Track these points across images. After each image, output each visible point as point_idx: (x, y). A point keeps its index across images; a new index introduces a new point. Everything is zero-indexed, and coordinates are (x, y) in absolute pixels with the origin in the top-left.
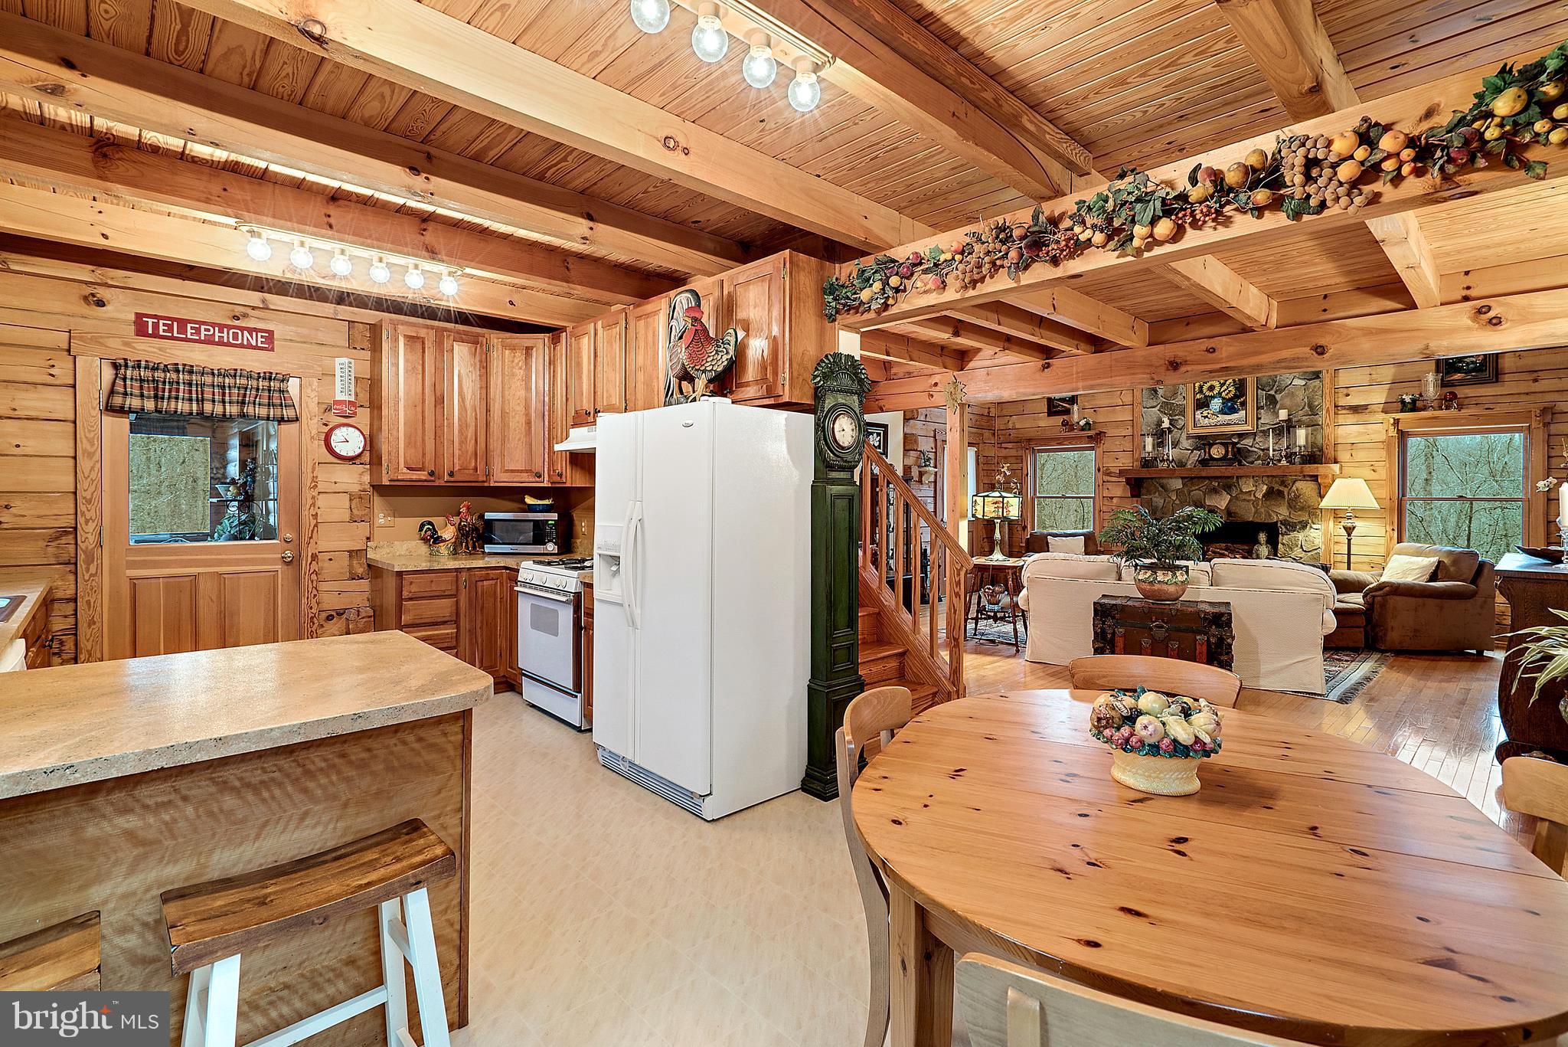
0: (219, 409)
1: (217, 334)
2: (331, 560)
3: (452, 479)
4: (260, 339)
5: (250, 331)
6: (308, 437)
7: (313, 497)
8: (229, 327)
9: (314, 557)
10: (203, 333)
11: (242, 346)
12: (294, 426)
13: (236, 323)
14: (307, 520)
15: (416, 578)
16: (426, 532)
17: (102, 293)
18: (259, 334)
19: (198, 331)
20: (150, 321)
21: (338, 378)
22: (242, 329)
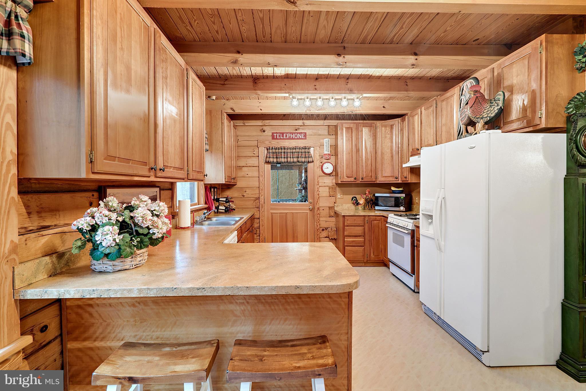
0: (292, 160)
1: (291, 136)
2: (323, 210)
3: (362, 181)
4: (302, 136)
5: (300, 133)
6: (316, 167)
7: (318, 188)
8: (295, 133)
9: (318, 209)
10: (288, 136)
11: (298, 139)
12: (312, 164)
13: (297, 131)
14: (316, 196)
15: (349, 218)
16: (354, 201)
17: (265, 128)
18: (302, 134)
19: (286, 135)
20: (275, 134)
21: (325, 146)
22: (298, 133)
